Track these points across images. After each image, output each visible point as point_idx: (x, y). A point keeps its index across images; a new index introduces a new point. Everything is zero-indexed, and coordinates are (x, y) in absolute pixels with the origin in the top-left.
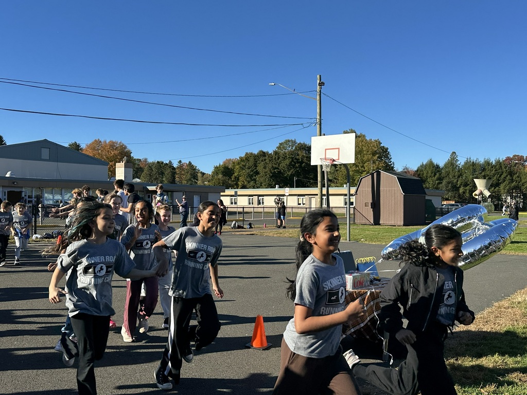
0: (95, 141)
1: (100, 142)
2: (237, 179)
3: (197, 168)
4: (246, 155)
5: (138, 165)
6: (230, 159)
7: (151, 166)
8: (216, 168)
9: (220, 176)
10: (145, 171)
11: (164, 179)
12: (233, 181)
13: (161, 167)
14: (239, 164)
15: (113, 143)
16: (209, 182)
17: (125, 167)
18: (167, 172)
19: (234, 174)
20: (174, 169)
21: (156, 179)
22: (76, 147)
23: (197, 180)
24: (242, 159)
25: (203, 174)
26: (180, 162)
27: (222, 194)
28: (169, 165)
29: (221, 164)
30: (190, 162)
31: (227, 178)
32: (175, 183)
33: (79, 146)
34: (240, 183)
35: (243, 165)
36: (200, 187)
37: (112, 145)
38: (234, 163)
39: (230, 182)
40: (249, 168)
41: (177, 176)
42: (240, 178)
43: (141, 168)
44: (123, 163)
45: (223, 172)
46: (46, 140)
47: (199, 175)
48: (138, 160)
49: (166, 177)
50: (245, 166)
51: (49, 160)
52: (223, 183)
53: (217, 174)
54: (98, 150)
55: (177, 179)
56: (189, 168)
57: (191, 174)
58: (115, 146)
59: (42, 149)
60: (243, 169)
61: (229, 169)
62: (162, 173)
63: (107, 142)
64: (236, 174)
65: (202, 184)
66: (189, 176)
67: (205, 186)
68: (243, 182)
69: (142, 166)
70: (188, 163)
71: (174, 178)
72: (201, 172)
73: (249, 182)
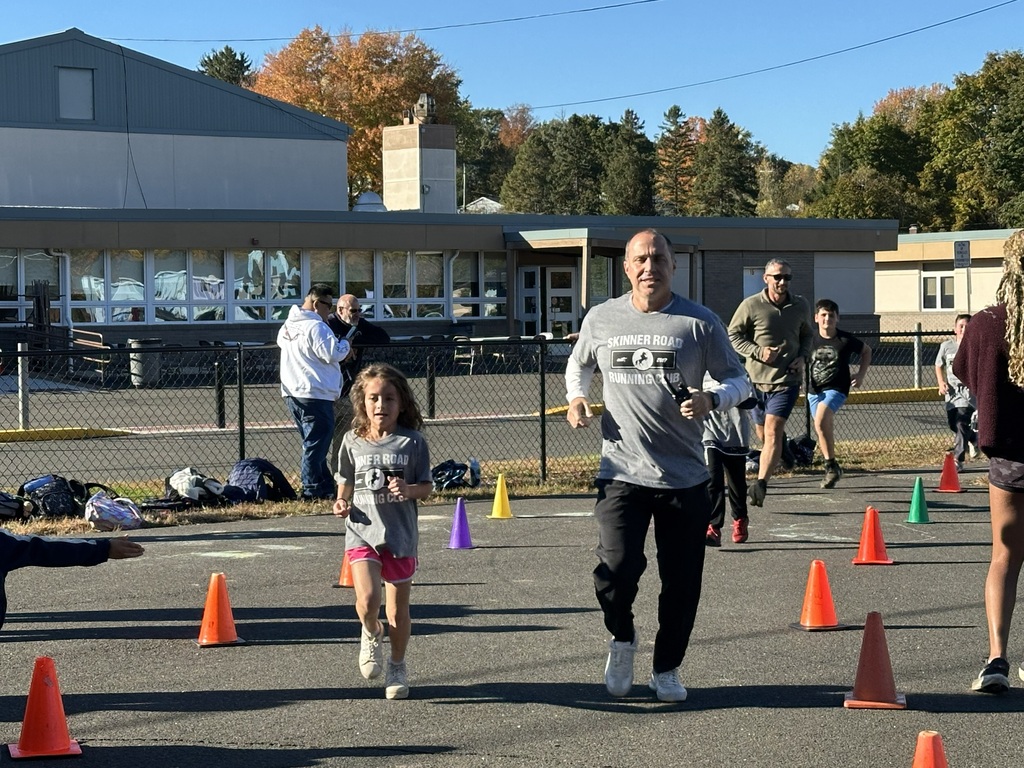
0: (306, 34)
1: (326, 40)
2: (946, 182)
3: (753, 140)
4: (988, 66)
5: (491, 137)
6: (911, 92)
7: (542, 142)
8: (844, 134)
9: (864, 172)
10: (519, 165)
11: (603, 197)
12: (927, 194)
13: (589, 143)
14: (953, 109)
15: (381, 41)
16: (809, 200)
17: (421, 146)
18: (618, 162)
19: (930, 159)
20: (647, 147)
21: (569, 196)
22: (231, 67)
23: (755, 194)
24: (968, 89)
25: (783, 167)
26: (675, 113)
27: (881, 256)
28: (627, 134)
29: (869, 115)
30: (719, 113)
31: (898, 179)
32: (654, 213)
34: (960, 204)
35: (974, 117)
36: (769, 224)
37: (377, 54)
38: (929, 107)
39: (910, 198)
40: (1006, 129)
41: (661, 180)
42: (960, 177)
43: (502, 150)
44: (415, 127)
45: (876, 155)
46: (74, 35)
47: (765, 171)
48: (489, 114)
49: (612, 185)
50: (982, 119)
51: (94, 124)
52: (879, 207)
53: (849, 162)
54: (318, 75)
55: (663, 196)
56: (714, 141)
57: (726, 170)
58: (386, 55)
59: (63, 75)
60: (976, 136)
61: (904, 137)
62: (596, 170)
63: (355, 39)
64: (939, 161)
65: (775, 213)
66: (716, 180)
67: (790, 221)
68: (977, 196)
69: (508, 145)
70: (709, 117)
71: (648, 190)
72: (773, 158)
73: (1003, 196)
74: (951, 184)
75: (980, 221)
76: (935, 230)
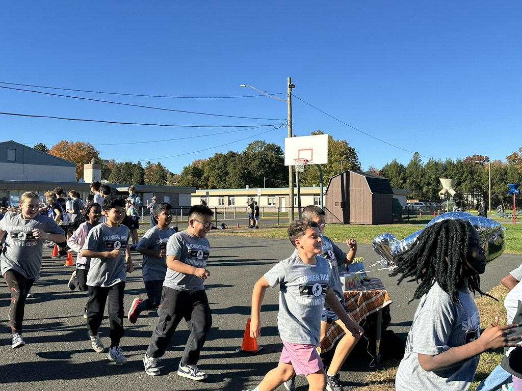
0: (62, 142)
1: (67, 143)
2: (207, 179)
3: (166, 169)
4: (215, 156)
5: (106, 166)
6: (200, 160)
7: (119, 167)
8: (186, 168)
9: (190, 177)
10: (113, 172)
11: (132, 180)
12: (203, 182)
13: (129, 168)
14: (208, 164)
15: (81, 144)
16: (178, 182)
17: (93, 169)
18: (136, 173)
19: (204, 174)
20: (143, 170)
21: (125, 180)
22: (42, 148)
23: (166, 181)
24: (211, 160)
25: (173, 175)
26: (149, 162)
27: (192, 194)
28: (138, 166)
29: (191, 165)
30: (159, 163)
31: (197, 178)
32: (144, 184)
33: (44, 147)
34: (209, 184)
35: (212, 166)
36: (170, 187)
37: (80, 147)
38: (203, 164)
39: (199, 182)
40: (218, 169)
41: (145, 177)
42: (210, 178)
43: (108, 169)
44: (92, 164)
45: (192, 173)
46: (12, 142)
47: (169, 176)
48: (105, 161)
49: (135, 178)
50: (214, 166)
51: (15, 162)
52: (193, 184)
53: (187, 174)
54: (65, 151)
55: (146, 180)
56: (158, 169)
57: (160, 175)
58: (82, 147)
59: (9, 150)
60: (213, 170)
61: (198, 170)
62: (131, 174)
63: (74, 143)
64: (205, 175)
65: (171, 185)
66: (158, 177)
67: (174, 187)
68: (213, 182)
69: (110, 168)
70: (157, 164)
71: (143, 179)
72: (171, 173)
73: (218, 183)
74: (208, 180)
75: (214, 188)
76: (205, 189)
